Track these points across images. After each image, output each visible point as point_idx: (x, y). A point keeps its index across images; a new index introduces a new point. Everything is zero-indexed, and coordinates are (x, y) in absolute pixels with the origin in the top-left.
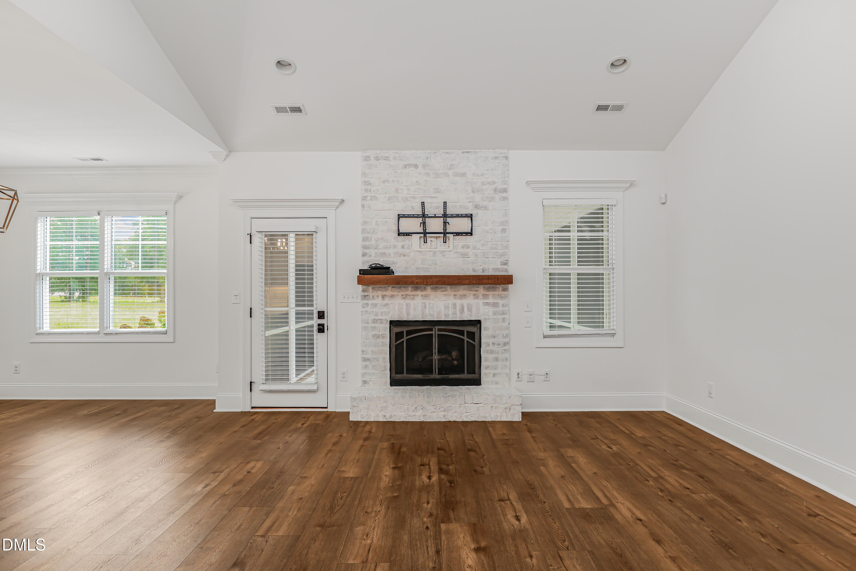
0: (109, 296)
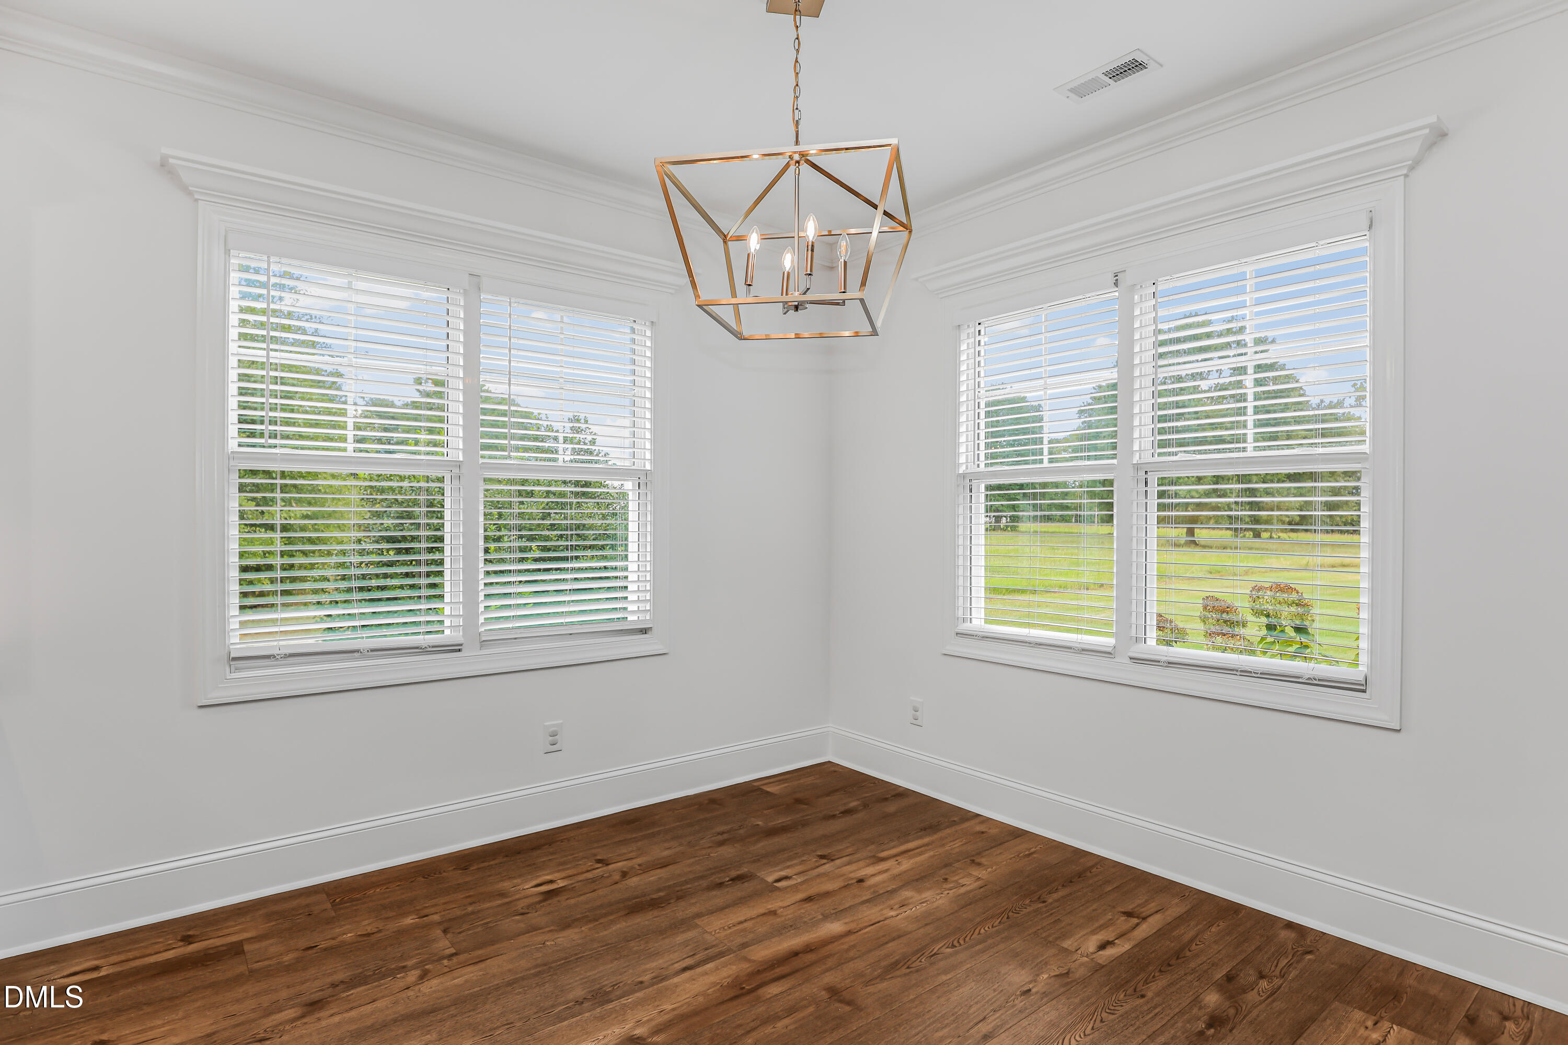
0: (1146, 552)
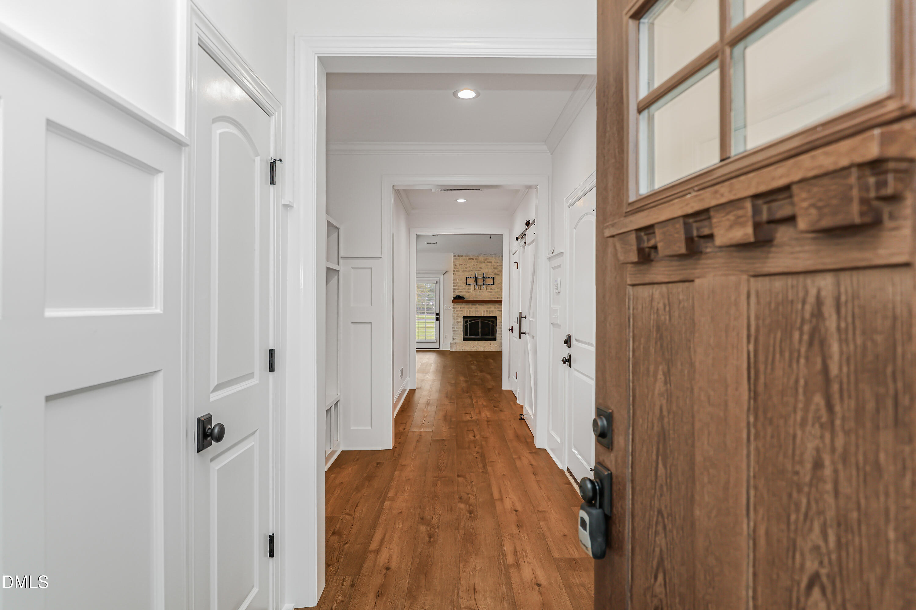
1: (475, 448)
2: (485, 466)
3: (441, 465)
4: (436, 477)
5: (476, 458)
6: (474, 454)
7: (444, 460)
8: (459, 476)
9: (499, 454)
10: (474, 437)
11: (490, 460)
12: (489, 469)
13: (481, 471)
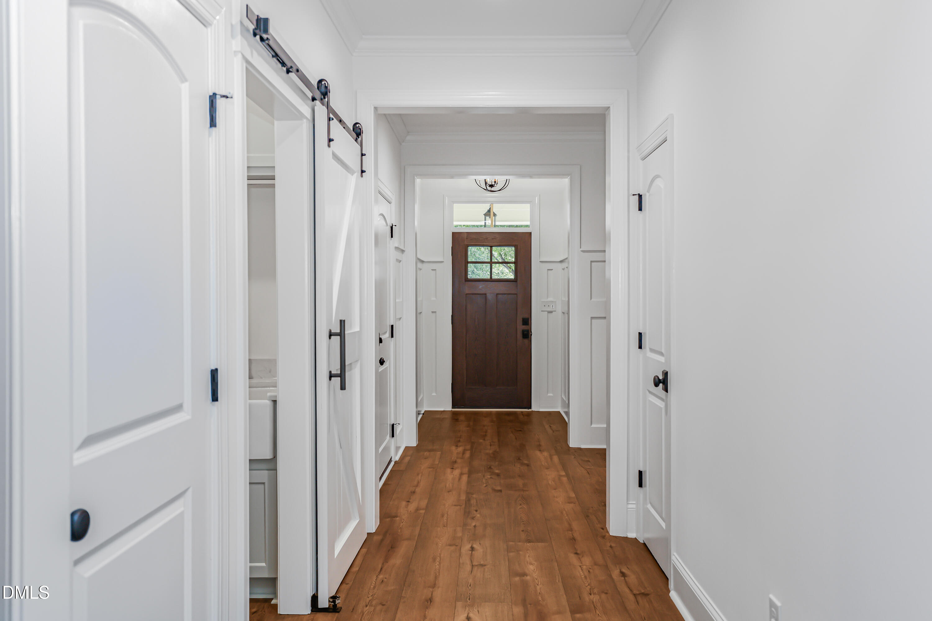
1: (475, 526)
2: (468, 500)
3: (523, 502)
4: (526, 490)
5: (476, 511)
6: (478, 515)
7: (520, 508)
8: (501, 491)
9: (443, 516)
10: (472, 549)
11: (458, 507)
12: (463, 497)
13: (474, 496)
